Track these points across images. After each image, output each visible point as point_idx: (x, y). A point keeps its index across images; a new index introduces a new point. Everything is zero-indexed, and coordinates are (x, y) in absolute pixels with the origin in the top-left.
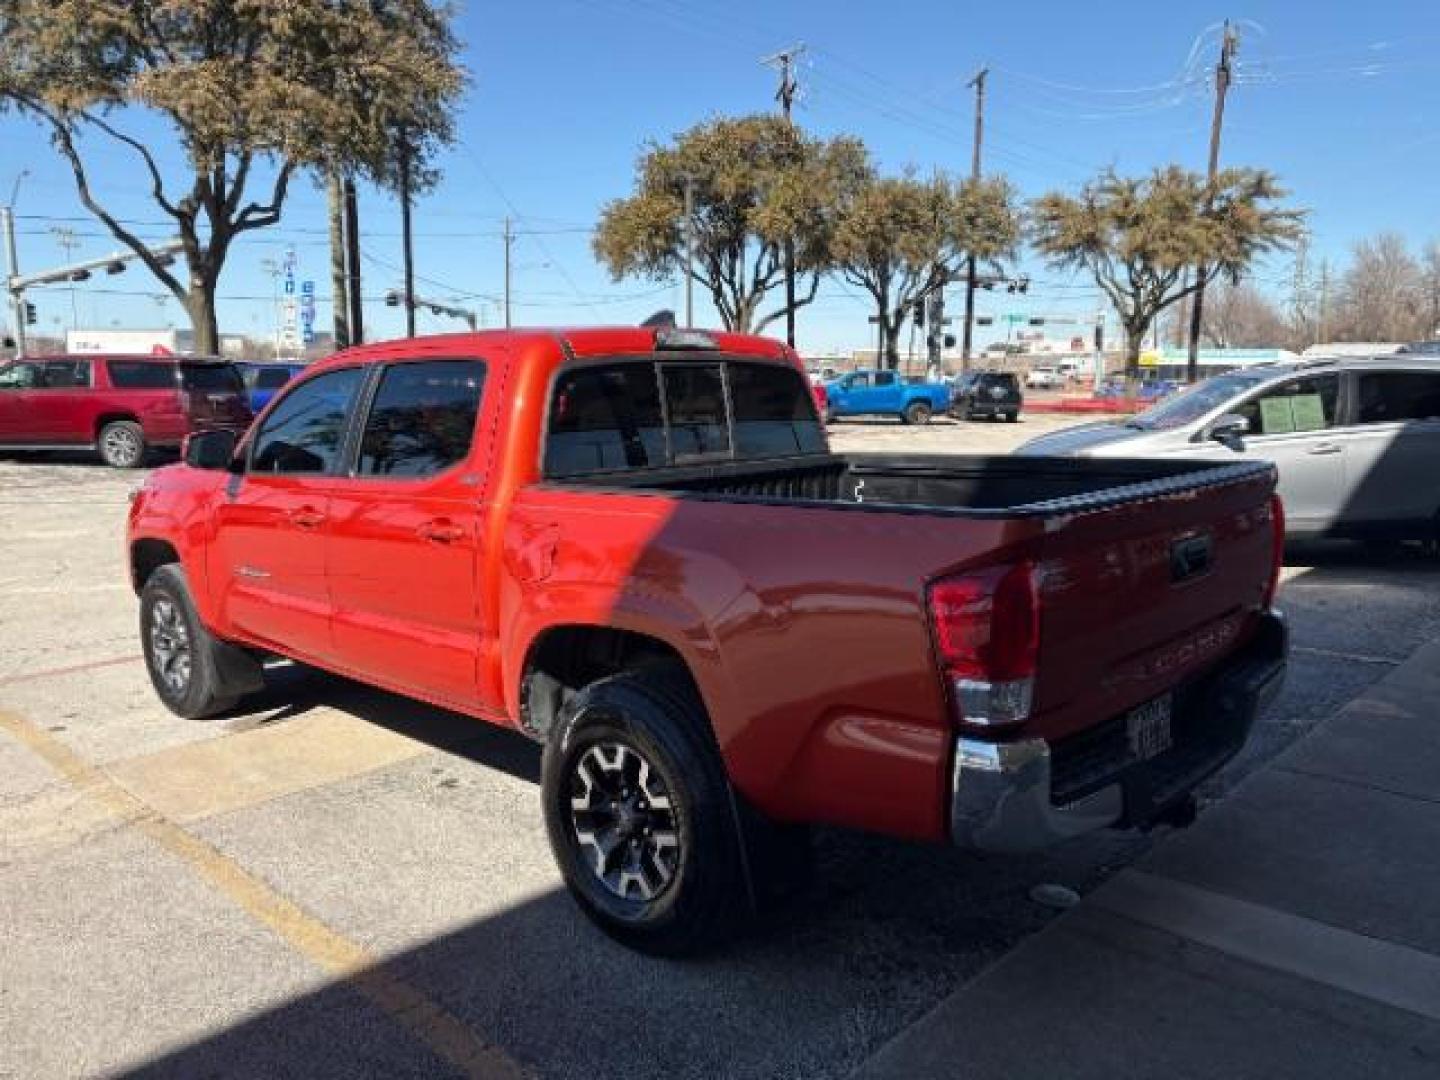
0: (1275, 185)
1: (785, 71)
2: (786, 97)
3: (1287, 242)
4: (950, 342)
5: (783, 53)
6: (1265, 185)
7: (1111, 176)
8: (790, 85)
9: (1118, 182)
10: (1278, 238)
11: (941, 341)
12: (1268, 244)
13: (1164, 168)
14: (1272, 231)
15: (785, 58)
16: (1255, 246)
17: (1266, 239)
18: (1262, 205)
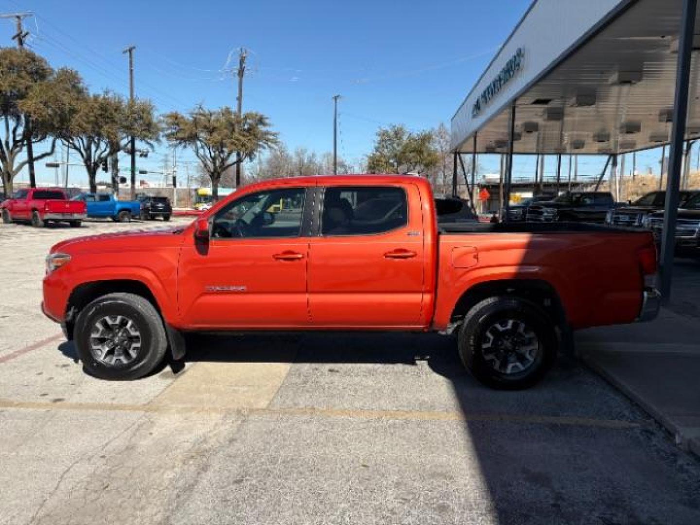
0: (267, 121)
1: (19, 25)
2: (20, 38)
3: (273, 145)
4: (123, 180)
5: (17, 14)
6: (263, 121)
7: (201, 108)
8: (23, 33)
9: (204, 111)
10: (270, 144)
11: (118, 180)
12: (265, 145)
13: (224, 108)
14: (268, 140)
15: (18, 17)
16: (260, 146)
17: (265, 143)
18: (262, 128)
